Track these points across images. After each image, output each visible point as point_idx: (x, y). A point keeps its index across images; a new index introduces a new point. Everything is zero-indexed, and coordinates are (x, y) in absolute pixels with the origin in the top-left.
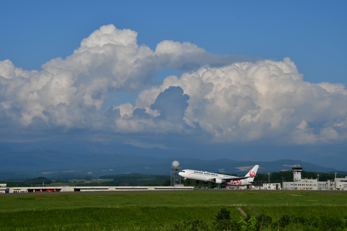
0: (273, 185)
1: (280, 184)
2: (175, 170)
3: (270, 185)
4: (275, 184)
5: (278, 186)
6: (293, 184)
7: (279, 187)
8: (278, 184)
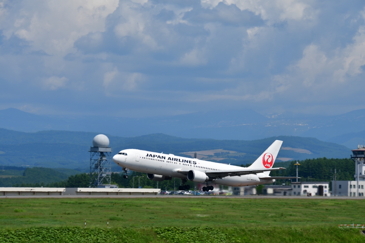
0: (314, 187)
1: (327, 185)
2: (100, 154)
3: (307, 187)
4: (318, 185)
5: (324, 189)
6: (354, 186)
7: (326, 191)
8: (324, 185)
